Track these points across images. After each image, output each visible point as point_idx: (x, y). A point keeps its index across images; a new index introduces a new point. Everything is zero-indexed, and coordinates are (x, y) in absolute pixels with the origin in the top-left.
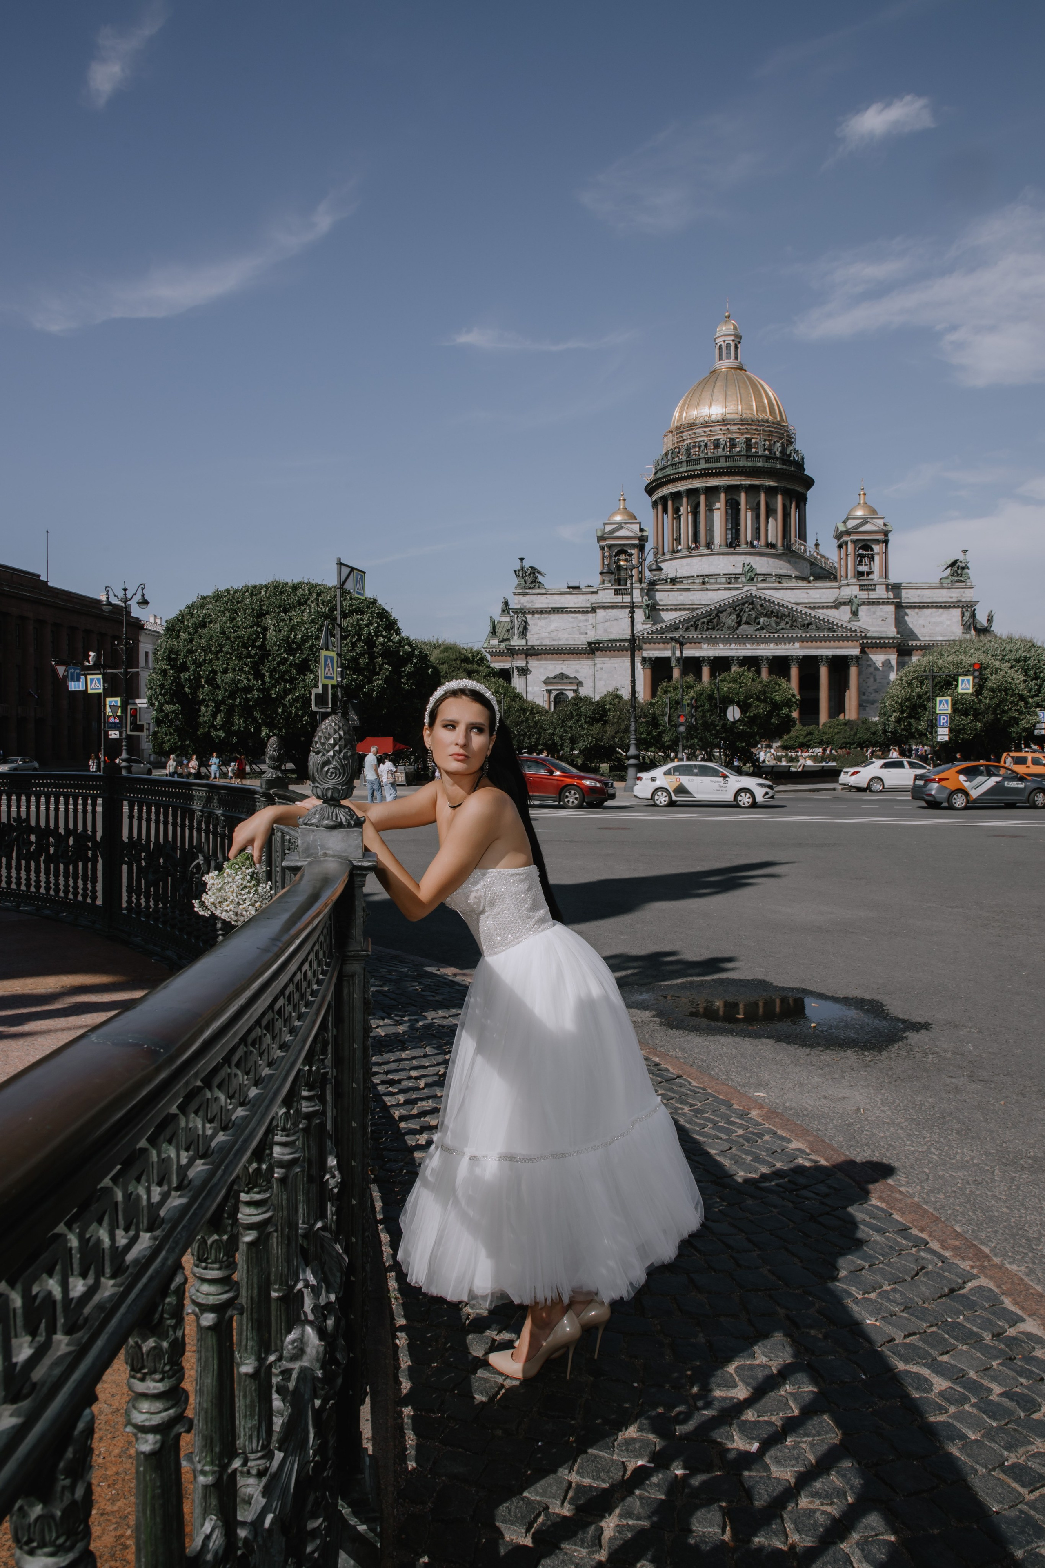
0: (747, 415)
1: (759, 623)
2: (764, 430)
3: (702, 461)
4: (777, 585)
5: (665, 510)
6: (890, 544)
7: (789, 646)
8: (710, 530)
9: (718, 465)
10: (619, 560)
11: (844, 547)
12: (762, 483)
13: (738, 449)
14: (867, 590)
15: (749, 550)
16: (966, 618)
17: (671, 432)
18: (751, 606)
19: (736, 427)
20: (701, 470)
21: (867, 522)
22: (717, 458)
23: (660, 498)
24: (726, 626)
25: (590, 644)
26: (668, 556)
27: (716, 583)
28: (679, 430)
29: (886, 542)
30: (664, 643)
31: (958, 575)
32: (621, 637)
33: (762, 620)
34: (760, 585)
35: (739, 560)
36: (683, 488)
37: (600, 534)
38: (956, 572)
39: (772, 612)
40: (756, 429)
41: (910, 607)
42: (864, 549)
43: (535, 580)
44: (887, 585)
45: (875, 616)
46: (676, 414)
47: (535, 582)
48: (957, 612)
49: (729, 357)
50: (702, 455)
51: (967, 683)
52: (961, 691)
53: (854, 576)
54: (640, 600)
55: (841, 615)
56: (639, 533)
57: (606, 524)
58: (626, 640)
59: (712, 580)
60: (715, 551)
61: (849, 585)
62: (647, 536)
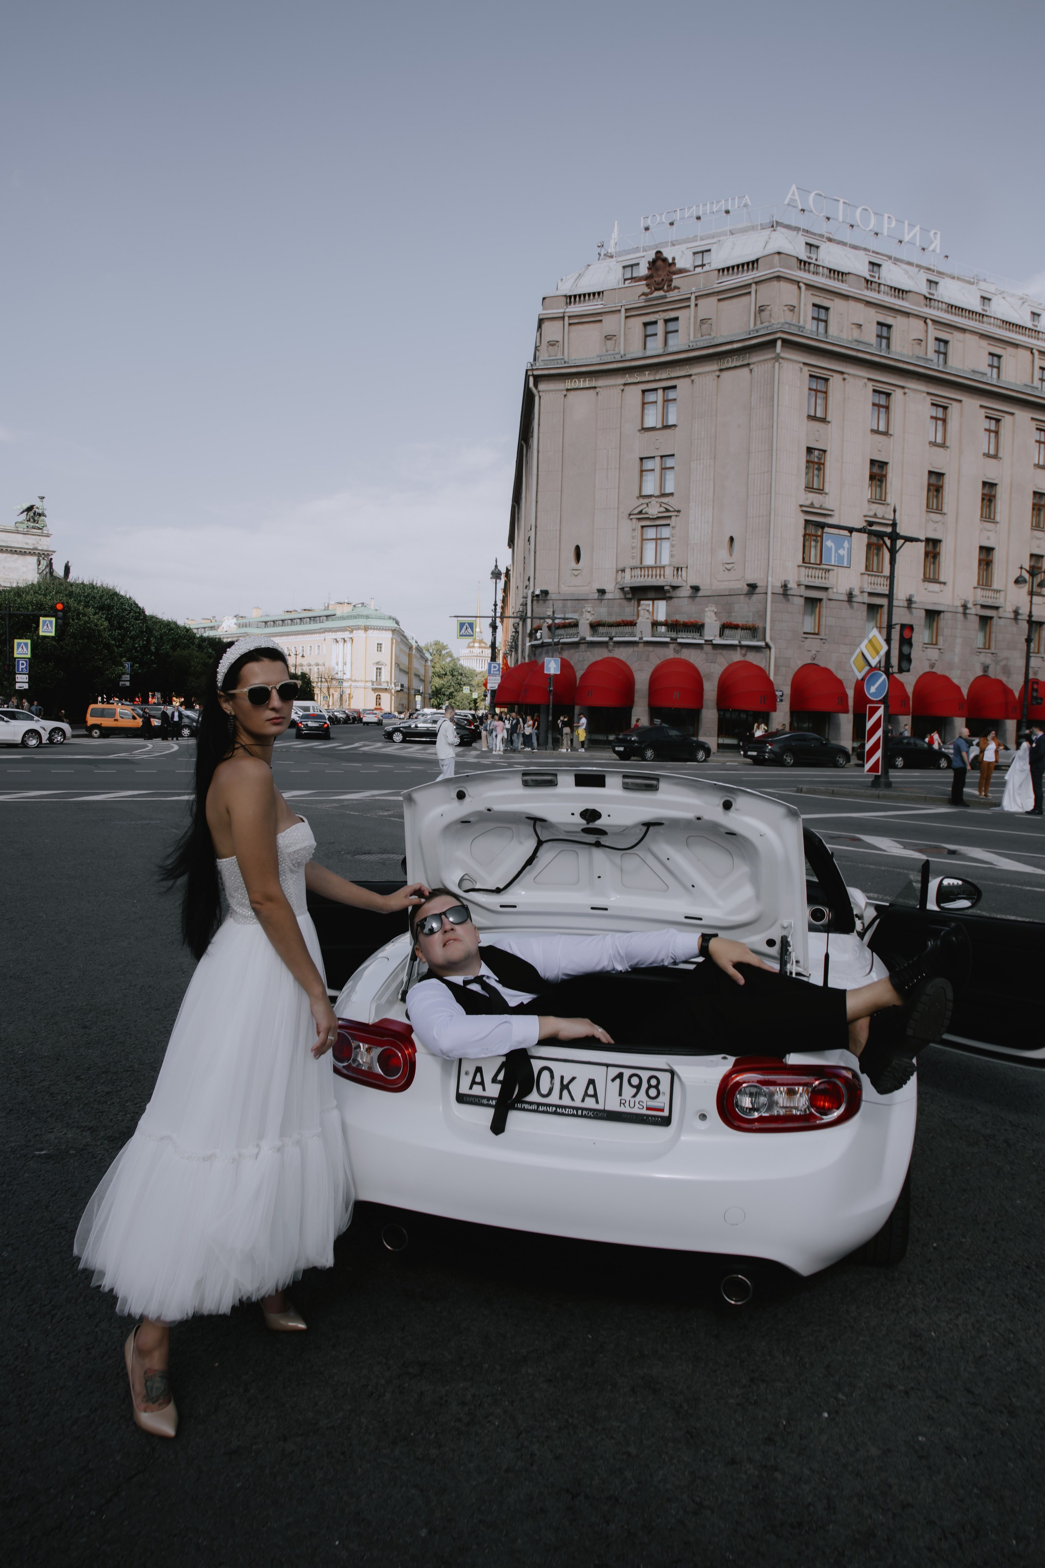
16: (42, 567)
31: (33, 521)
38: (32, 517)
48: (32, 560)
51: (49, 625)
52: (41, 634)
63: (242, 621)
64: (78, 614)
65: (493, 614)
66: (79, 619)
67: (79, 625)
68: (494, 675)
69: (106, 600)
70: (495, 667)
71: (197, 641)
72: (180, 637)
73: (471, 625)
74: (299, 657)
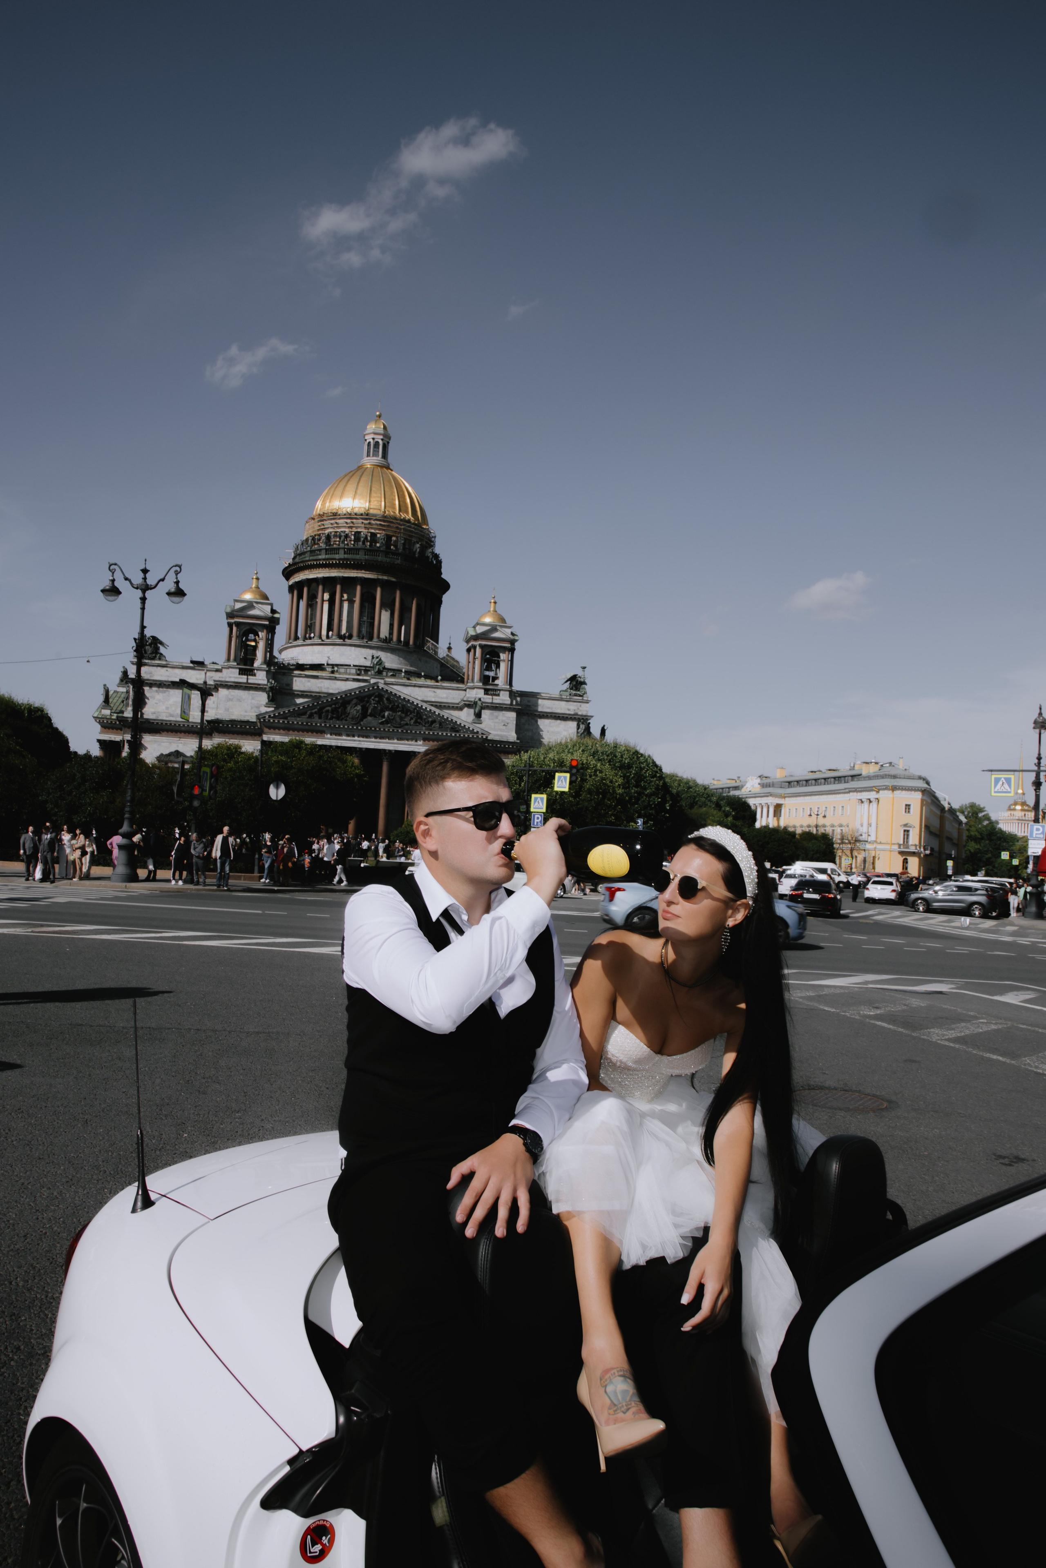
0: (390, 512)
1: (383, 717)
2: (404, 529)
3: (342, 552)
4: (405, 681)
5: (300, 597)
6: (516, 652)
7: (413, 742)
8: (344, 621)
9: (358, 557)
10: (248, 640)
11: (472, 651)
12: (399, 580)
13: (378, 545)
14: (491, 695)
15: (380, 645)
16: (581, 731)
17: (314, 519)
18: (377, 699)
19: (378, 522)
20: (338, 559)
21: (495, 630)
22: (356, 550)
23: (296, 582)
24: (351, 716)
25: (209, 723)
26: (300, 642)
27: (346, 673)
28: (322, 517)
29: (512, 650)
30: (285, 728)
31: (576, 689)
32: (243, 719)
33: (386, 714)
34: (388, 680)
35: (369, 652)
36: (319, 576)
37: (229, 610)
38: (575, 686)
39: (398, 706)
40: (397, 528)
41: (531, 716)
42: (491, 655)
43: (155, 651)
44: (510, 692)
45: (497, 720)
46: (320, 502)
48: (573, 725)
49: (376, 454)
50: (342, 545)
51: (563, 780)
52: (556, 789)
53: (480, 680)
54: (265, 682)
55: (465, 717)
56: (270, 615)
57: (236, 601)
58: (248, 722)
59: (342, 670)
60: (348, 641)
61: (474, 688)
62: (278, 619)
63: (765, 781)
64: (596, 771)
65: (1036, 768)
66: (597, 776)
67: (596, 781)
68: (1039, 839)
69: (626, 759)
70: (1038, 830)
71: (714, 799)
72: (698, 794)
73: (1008, 781)
74: (820, 817)
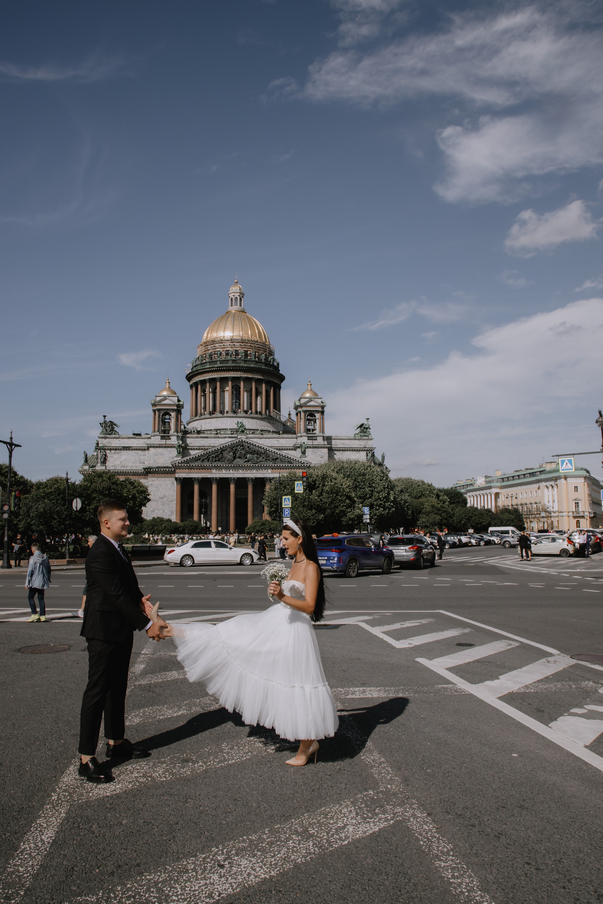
0: (245, 337)
1: (246, 458)
2: (254, 346)
3: (218, 363)
4: (260, 436)
5: (197, 391)
6: (325, 413)
7: (265, 471)
8: (223, 403)
9: (228, 365)
10: (165, 419)
11: (299, 414)
12: (253, 376)
13: (240, 357)
14: (312, 439)
15: (245, 415)
16: (369, 457)
17: (202, 345)
18: (242, 448)
19: (239, 344)
20: (217, 367)
21: (312, 400)
22: (227, 361)
23: (194, 383)
24: (227, 459)
25: (145, 469)
26: (198, 418)
27: (225, 434)
28: (206, 344)
29: (322, 413)
30: (188, 469)
31: (364, 432)
32: (164, 465)
33: (248, 456)
34: (249, 436)
35: (236, 420)
36: (207, 378)
37: (153, 402)
38: (363, 430)
39: (255, 451)
40: (250, 346)
41: (338, 450)
42: (311, 415)
43: (112, 430)
44: (324, 437)
45: (317, 455)
46: (205, 335)
47: (113, 430)
48: (364, 454)
49: (236, 305)
50: (219, 359)
52: (296, 492)
53: (305, 431)
54: (176, 443)
55: (296, 455)
56: (177, 403)
57: (156, 396)
58: (167, 467)
59: (222, 432)
60: (225, 415)
61: (301, 437)
62: (183, 405)
74: (514, 498)
